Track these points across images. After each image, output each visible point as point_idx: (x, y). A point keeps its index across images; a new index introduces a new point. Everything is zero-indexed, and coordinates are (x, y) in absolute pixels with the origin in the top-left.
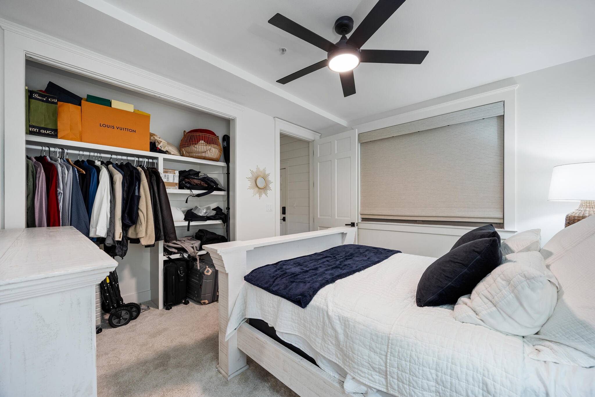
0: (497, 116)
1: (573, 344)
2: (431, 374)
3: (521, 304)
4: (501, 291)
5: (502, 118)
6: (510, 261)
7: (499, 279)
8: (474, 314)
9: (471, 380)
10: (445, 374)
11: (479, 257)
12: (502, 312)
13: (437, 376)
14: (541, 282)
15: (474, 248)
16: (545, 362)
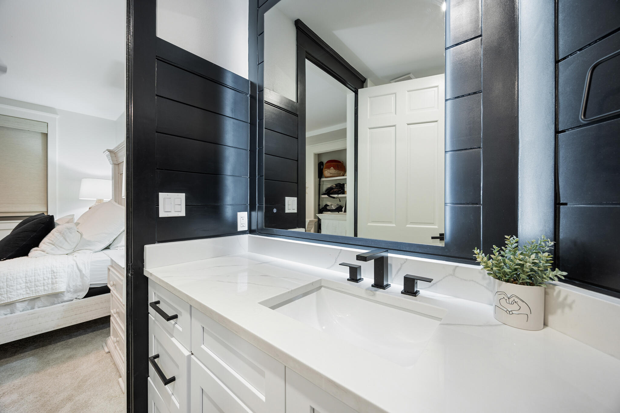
0: (42, 133)
1: (85, 248)
2: (22, 280)
3: (66, 240)
4: (56, 237)
5: (46, 135)
6: (59, 225)
7: (55, 233)
8: (43, 252)
9: (45, 272)
10: (31, 277)
11: (43, 226)
12: (57, 247)
13: (26, 280)
14: (74, 229)
15: (40, 222)
16: (76, 256)
